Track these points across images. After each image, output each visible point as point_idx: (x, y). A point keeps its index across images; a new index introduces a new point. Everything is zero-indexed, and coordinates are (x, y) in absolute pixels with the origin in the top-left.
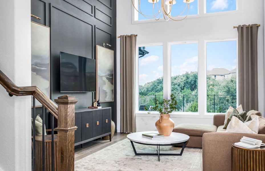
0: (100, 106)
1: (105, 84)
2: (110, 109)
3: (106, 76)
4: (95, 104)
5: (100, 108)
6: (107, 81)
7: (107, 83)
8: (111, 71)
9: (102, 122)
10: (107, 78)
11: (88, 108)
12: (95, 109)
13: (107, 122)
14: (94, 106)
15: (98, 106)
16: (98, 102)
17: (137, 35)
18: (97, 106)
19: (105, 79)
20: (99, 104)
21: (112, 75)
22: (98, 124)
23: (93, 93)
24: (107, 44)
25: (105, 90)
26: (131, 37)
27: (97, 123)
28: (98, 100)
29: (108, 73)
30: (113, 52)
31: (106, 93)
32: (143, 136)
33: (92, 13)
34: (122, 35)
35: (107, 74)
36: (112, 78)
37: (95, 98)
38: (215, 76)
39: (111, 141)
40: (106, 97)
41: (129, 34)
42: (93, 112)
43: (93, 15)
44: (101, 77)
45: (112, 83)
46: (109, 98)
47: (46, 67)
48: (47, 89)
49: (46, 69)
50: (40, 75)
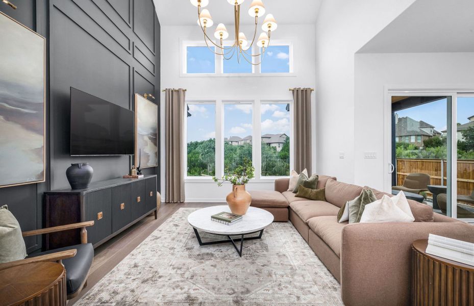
0: (141, 174)
1: (147, 145)
2: (155, 177)
3: (148, 134)
4: (135, 171)
5: (141, 177)
6: (149, 142)
7: (150, 143)
8: (155, 130)
9: (145, 197)
10: (150, 138)
11: (124, 178)
12: (134, 180)
13: (151, 195)
14: (133, 174)
15: (138, 174)
16: (138, 168)
17: (186, 90)
18: (136, 175)
19: (146, 138)
20: (140, 171)
21: (155, 135)
22: (139, 201)
23: (130, 156)
24: (150, 95)
25: (147, 152)
26: (178, 91)
27: (137, 199)
28: (138, 166)
29: (151, 131)
30: (157, 106)
31: (148, 156)
32: (213, 219)
33: (129, 49)
34: (168, 88)
35: (149, 133)
36: (155, 138)
37: (134, 164)
38: (232, 142)
39: (156, 218)
40: (148, 161)
41: (177, 89)
42: (132, 184)
43: (131, 52)
44: (143, 135)
45: (155, 144)
46: (151, 163)
47: (35, 110)
48: (37, 151)
49: (34, 112)
50: (16, 122)
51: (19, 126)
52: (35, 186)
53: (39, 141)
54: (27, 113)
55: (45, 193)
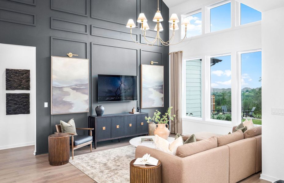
1: (152, 94)
2: (147, 114)
3: (153, 87)
4: (134, 110)
5: (137, 113)
6: (154, 91)
9: (137, 124)
10: (155, 89)
11: (129, 113)
13: (142, 124)
16: (138, 108)
17: (181, 52)
19: (151, 89)
21: (161, 86)
22: (131, 126)
25: (152, 98)
26: (178, 53)
27: (129, 125)
30: (163, 67)
31: (153, 100)
33: (137, 41)
36: (161, 88)
40: (153, 104)
44: (148, 88)
45: (161, 93)
46: (157, 105)
47: (85, 86)
48: (86, 101)
49: (85, 87)
50: (79, 92)
51: (80, 93)
52: (86, 113)
53: (87, 97)
54: (83, 88)
55: (89, 116)
